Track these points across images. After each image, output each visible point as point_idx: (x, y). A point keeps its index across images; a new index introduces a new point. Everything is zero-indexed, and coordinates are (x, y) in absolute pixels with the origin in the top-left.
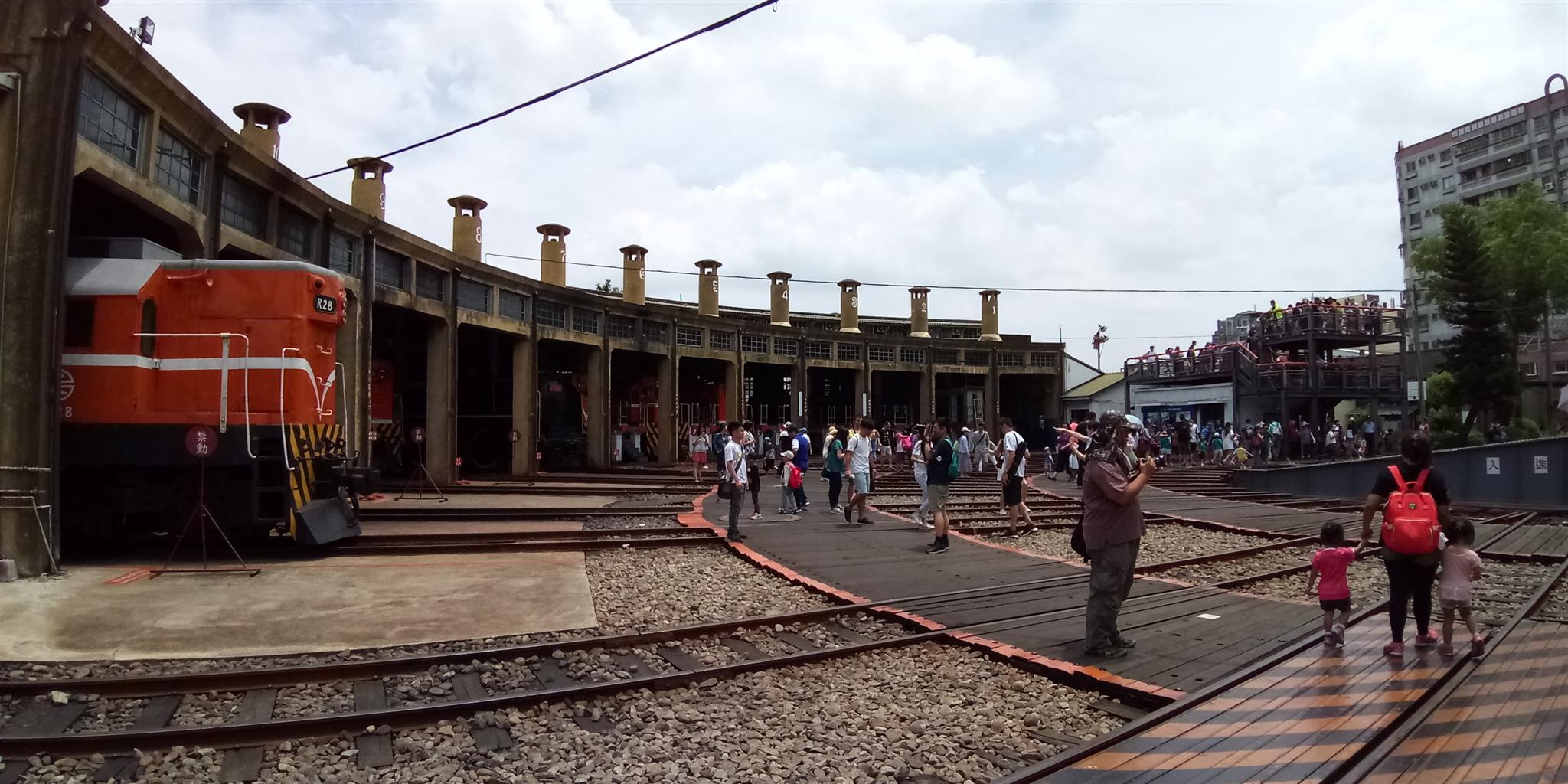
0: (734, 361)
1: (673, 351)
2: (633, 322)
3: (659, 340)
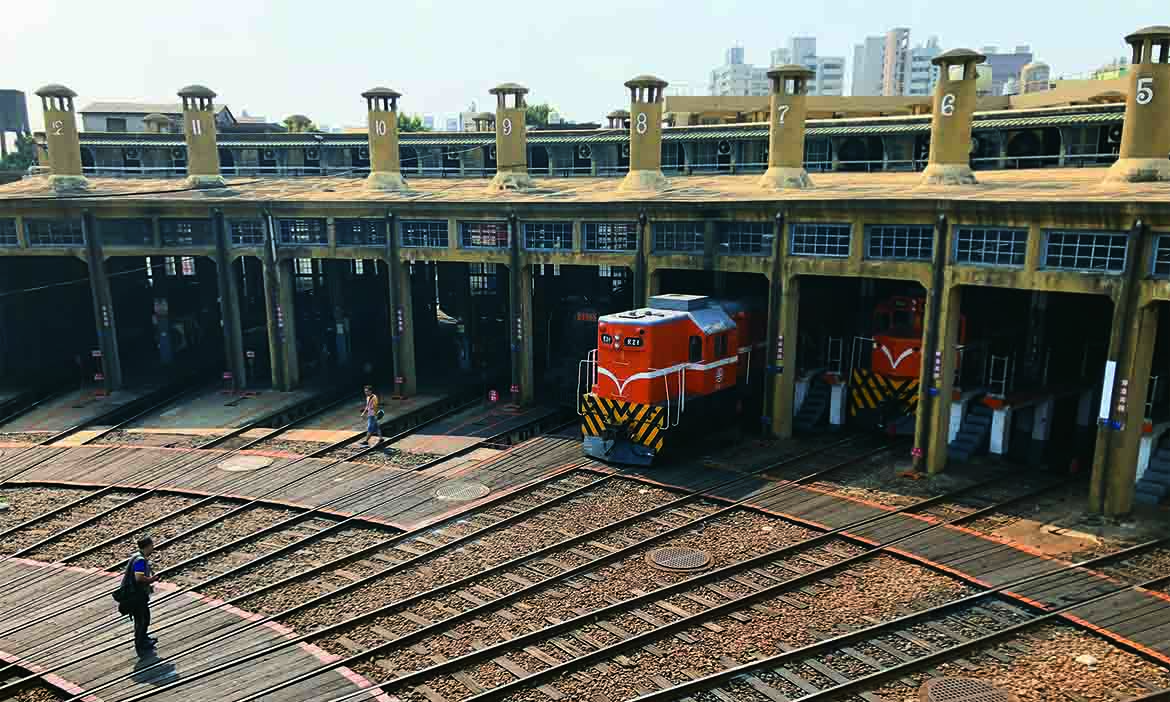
0: (927, 283)
1: (777, 267)
2: (701, 227)
3: (757, 249)
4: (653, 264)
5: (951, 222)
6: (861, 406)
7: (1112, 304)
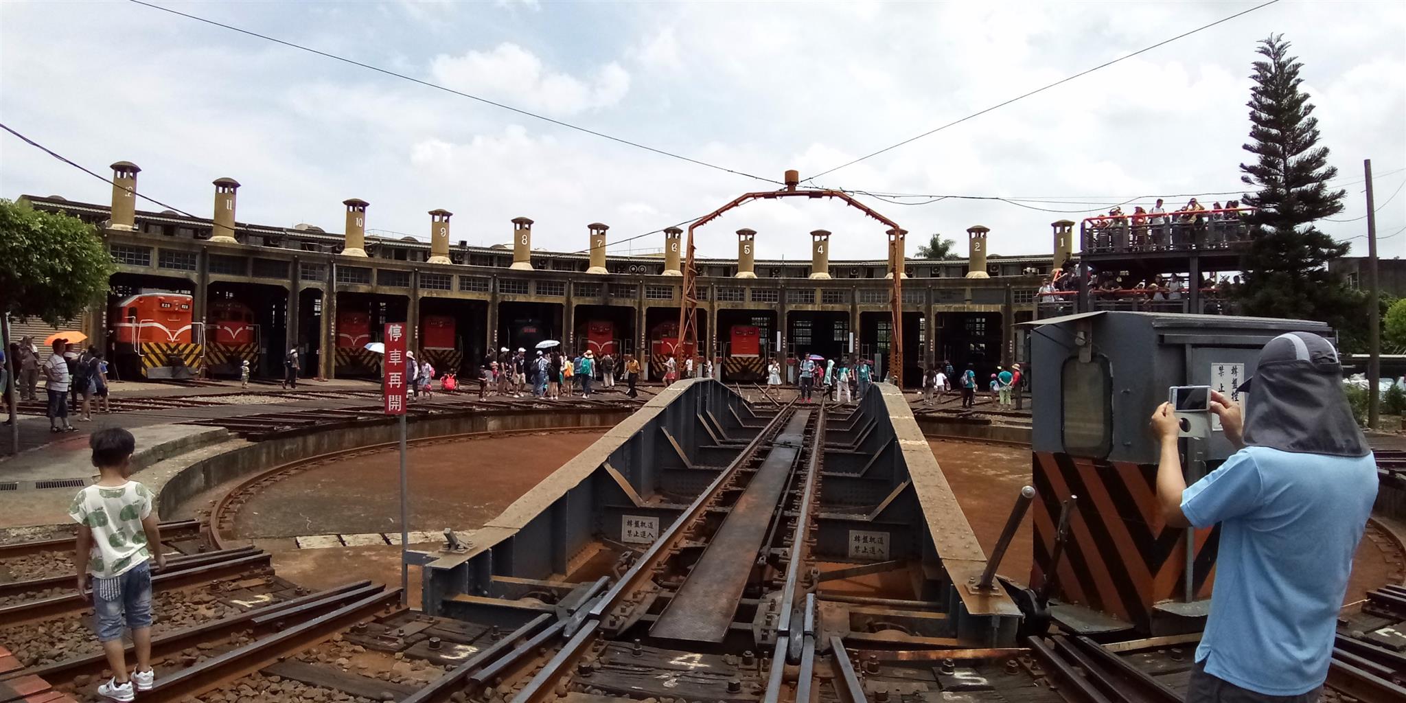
1: (640, 303)
2: (600, 285)
3: (628, 296)
4: (575, 302)
5: (715, 286)
6: (658, 370)
7: (776, 313)
